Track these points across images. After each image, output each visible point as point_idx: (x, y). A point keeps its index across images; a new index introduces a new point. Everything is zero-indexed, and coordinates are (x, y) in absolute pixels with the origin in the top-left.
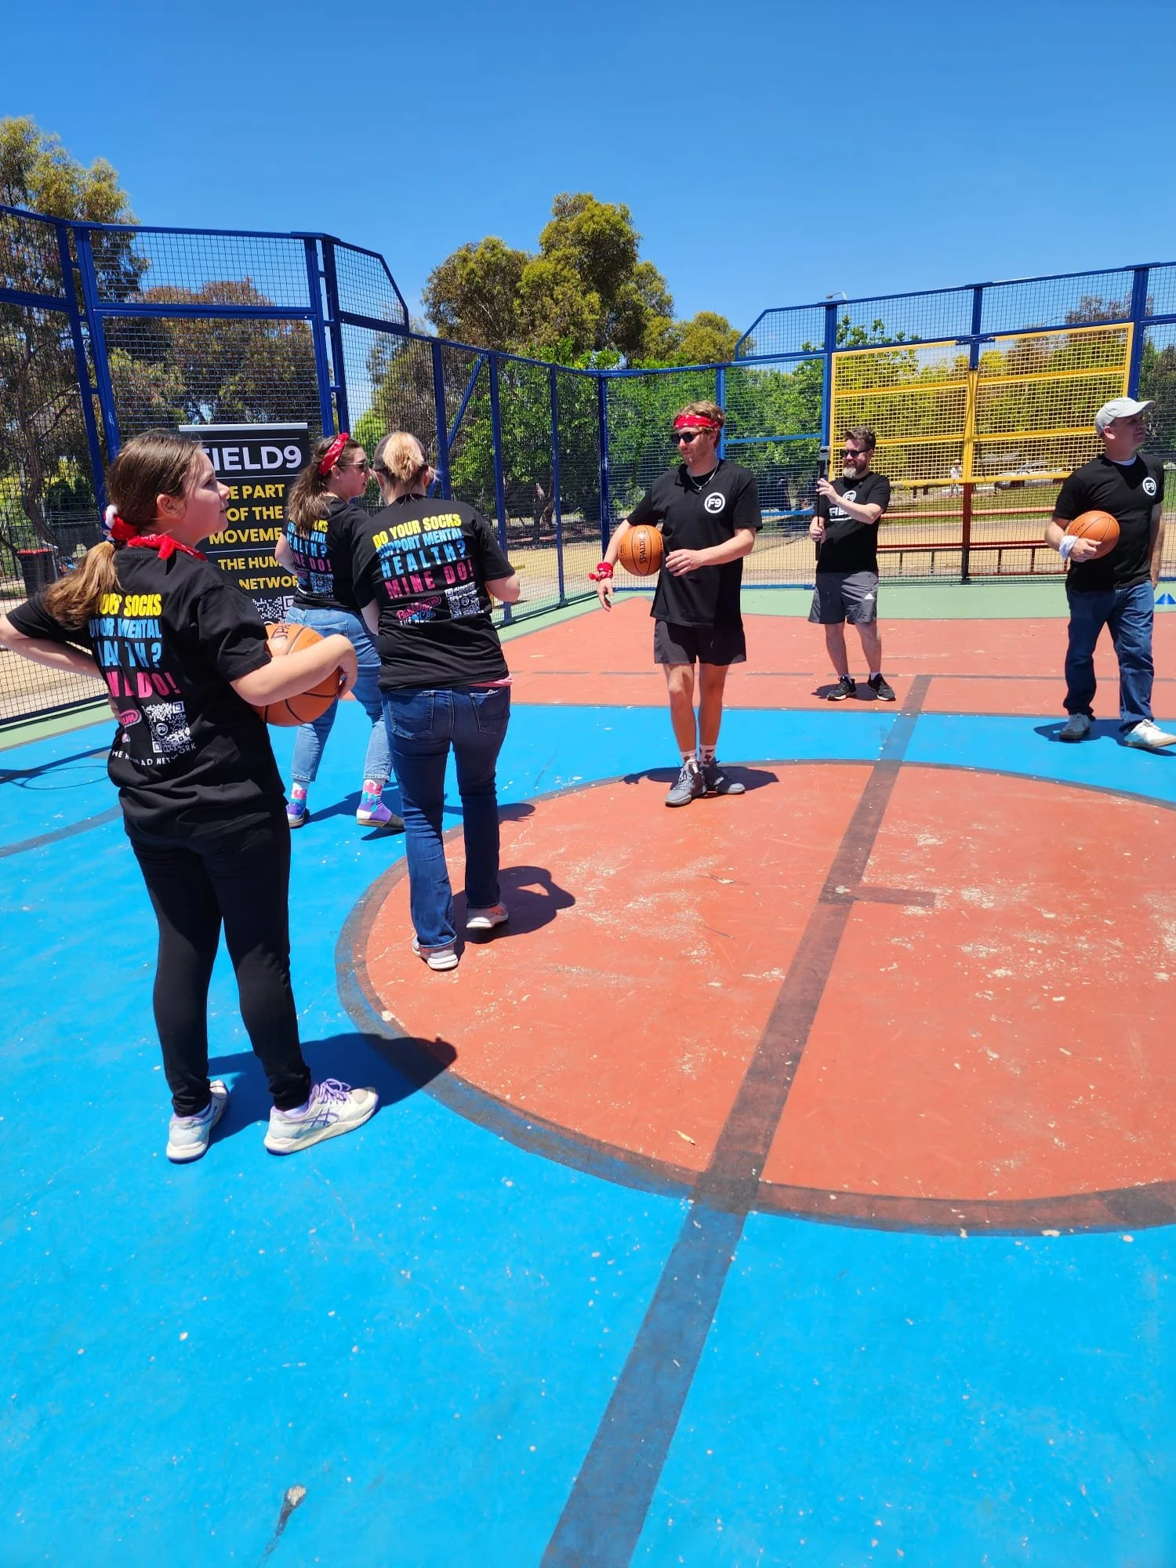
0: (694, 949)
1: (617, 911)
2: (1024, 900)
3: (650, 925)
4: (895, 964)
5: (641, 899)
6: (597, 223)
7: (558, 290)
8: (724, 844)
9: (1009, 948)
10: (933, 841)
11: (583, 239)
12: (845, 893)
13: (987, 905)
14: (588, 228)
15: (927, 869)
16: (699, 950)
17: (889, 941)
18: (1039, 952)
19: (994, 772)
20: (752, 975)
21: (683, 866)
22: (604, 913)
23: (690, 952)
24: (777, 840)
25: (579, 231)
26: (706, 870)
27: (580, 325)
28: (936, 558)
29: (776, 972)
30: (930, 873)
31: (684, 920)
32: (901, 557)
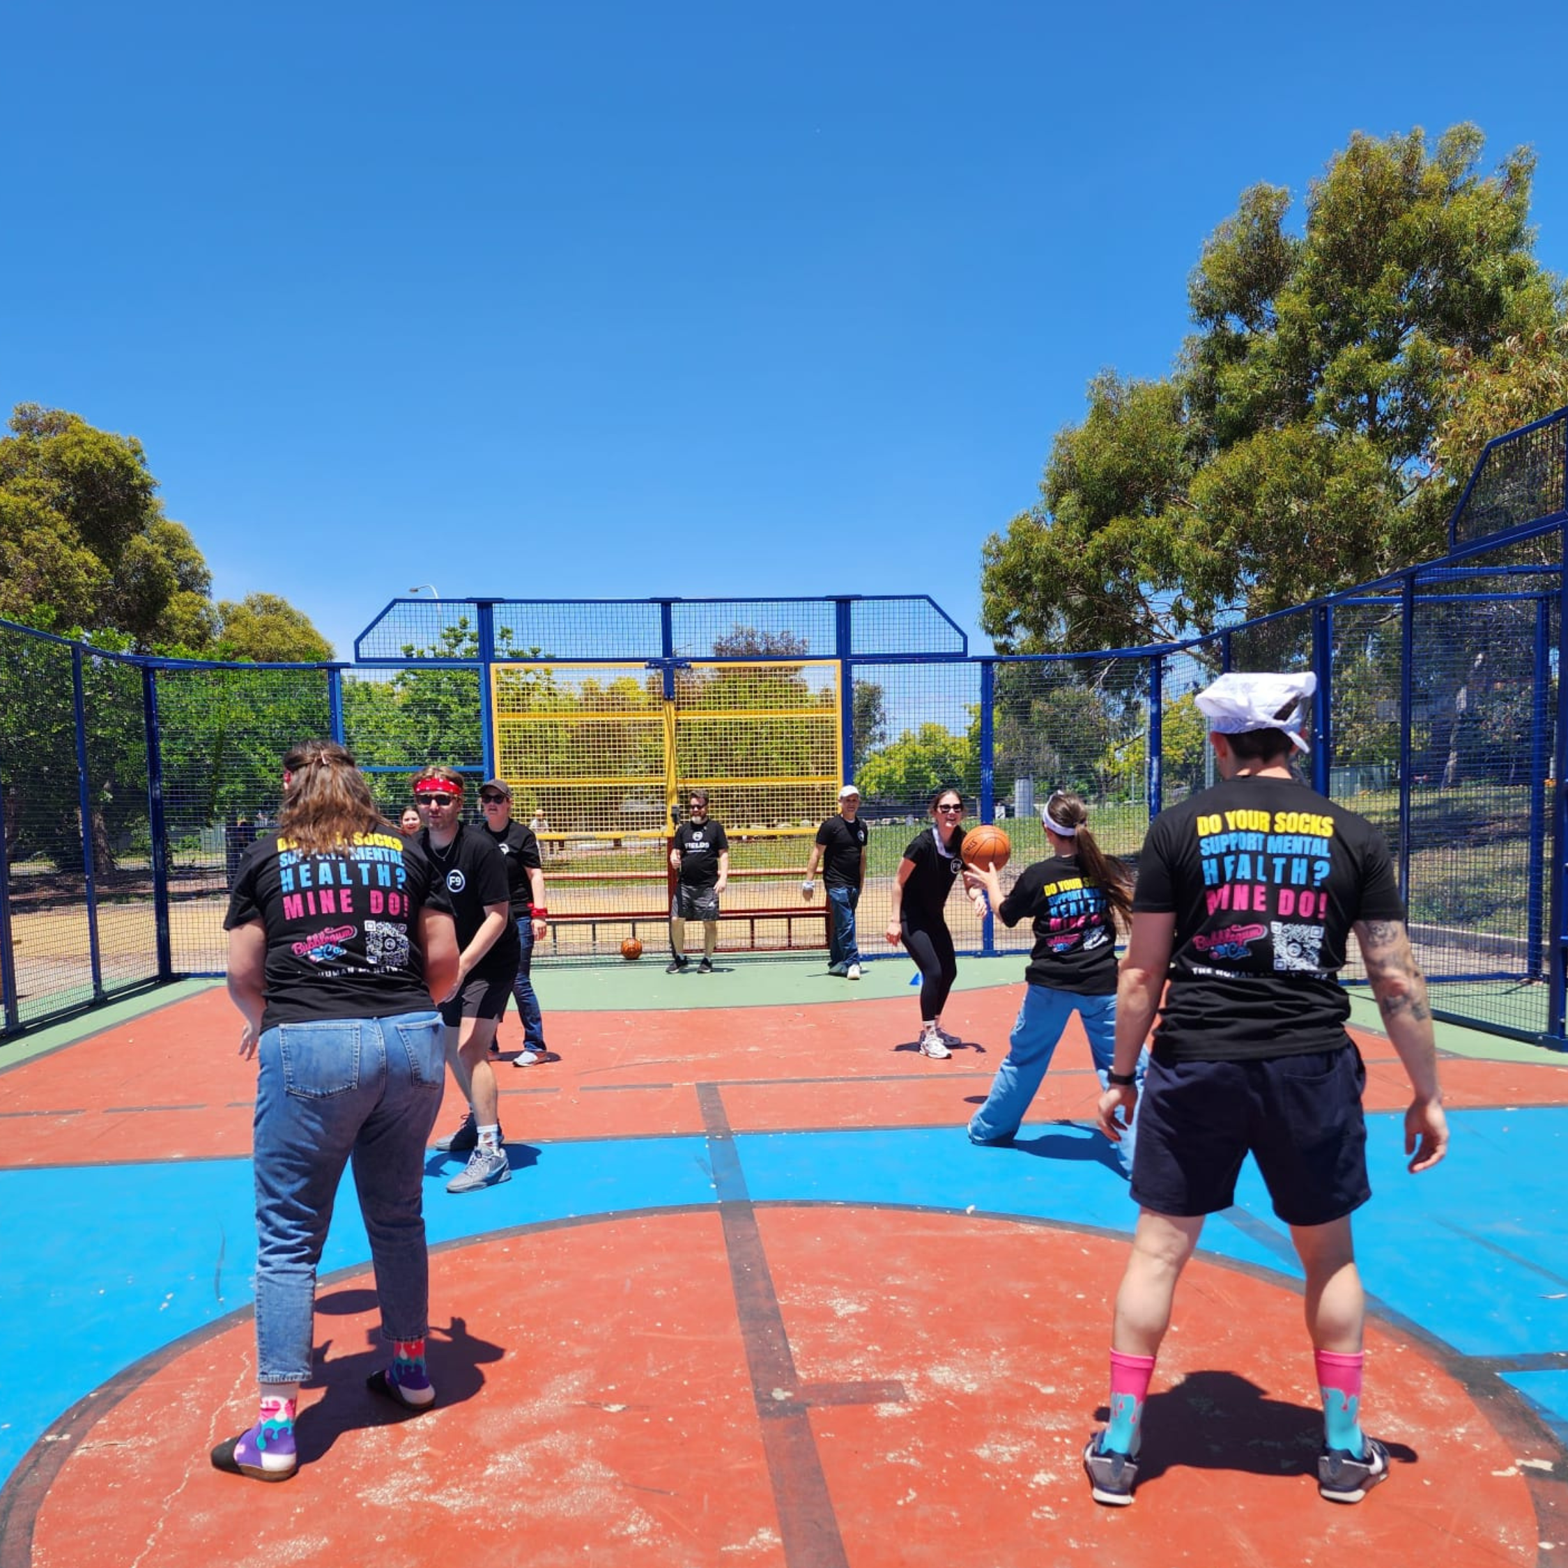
0: (629, 1522)
1: (473, 1485)
2: (1007, 1373)
3: (541, 1498)
4: (911, 1491)
5: (502, 1458)
6: (90, 452)
7: (29, 536)
8: (579, 1352)
9: (1031, 1443)
10: (852, 1308)
11: (64, 471)
12: (788, 1399)
13: (970, 1388)
14: (73, 456)
15: (870, 1348)
16: (636, 1523)
17: (884, 1458)
18: (1067, 1441)
19: (871, 1205)
20: (734, 1547)
21: (536, 1394)
22: (454, 1490)
23: (624, 1528)
24: (650, 1334)
25: (56, 458)
26: (576, 1395)
27: (69, 590)
28: (637, 930)
29: (766, 1535)
30: (875, 1352)
31: (588, 1479)
32: (594, 929)
